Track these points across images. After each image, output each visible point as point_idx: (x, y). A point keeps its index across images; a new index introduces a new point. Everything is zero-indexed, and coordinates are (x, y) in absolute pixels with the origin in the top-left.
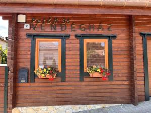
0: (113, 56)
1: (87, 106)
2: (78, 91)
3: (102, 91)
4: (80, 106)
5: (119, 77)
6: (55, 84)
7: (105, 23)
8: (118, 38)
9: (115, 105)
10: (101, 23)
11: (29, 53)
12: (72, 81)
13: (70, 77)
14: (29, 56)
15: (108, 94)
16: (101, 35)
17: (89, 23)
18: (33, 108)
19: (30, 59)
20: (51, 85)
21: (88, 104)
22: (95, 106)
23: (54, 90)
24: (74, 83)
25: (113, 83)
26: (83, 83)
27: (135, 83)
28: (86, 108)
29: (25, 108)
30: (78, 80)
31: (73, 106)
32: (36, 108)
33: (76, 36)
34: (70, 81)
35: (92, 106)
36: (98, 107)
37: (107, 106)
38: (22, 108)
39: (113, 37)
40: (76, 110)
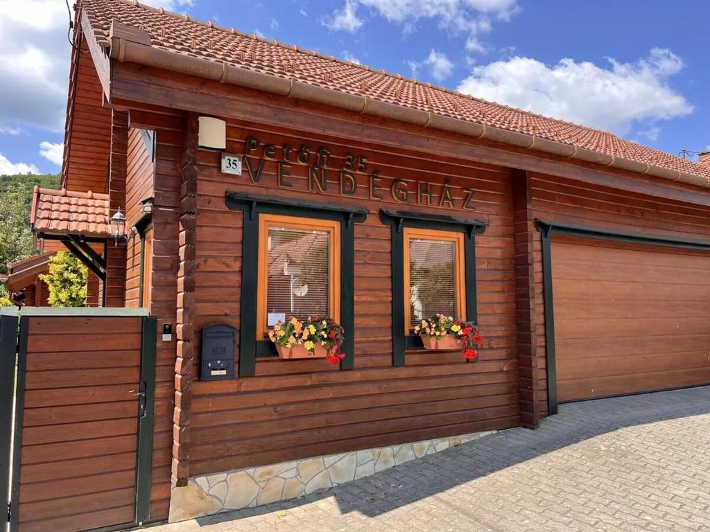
0: (478, 285)
1: (416, 445)
2: (387, 400)
3: (453, 393)
4: (396, 448)
5: (491, 348)
6: (323, 377)
7: (458, 182)
8: (489, 230)
9: (482, 434)
10: (447, 180)
11: (237, 266)
12: (373, 368)
13: (365, 355)
14: (236, 279)
15: (466, 404)
16: (449, 218)
17: (419, 177)
18: (250, 471)
19: (238, 291)
20: (309, 383)
21: (417, 438)
22: (435, 441)
23: (317, 400)
24: (376, 374)
25: (478, 367)
26: (403, 372)
27: (533, 364)
28: (411, 452)
29: (222, 476)
30: (389, 360)
31: (377, 450)
32: (260, 470)
33: (384, 216)
34: (365, 368)
35: (426, 443)
36: (442, 444)
37: (464, 439)
38: (211, 478)
39: (478, 227)
40: (386, 462)
